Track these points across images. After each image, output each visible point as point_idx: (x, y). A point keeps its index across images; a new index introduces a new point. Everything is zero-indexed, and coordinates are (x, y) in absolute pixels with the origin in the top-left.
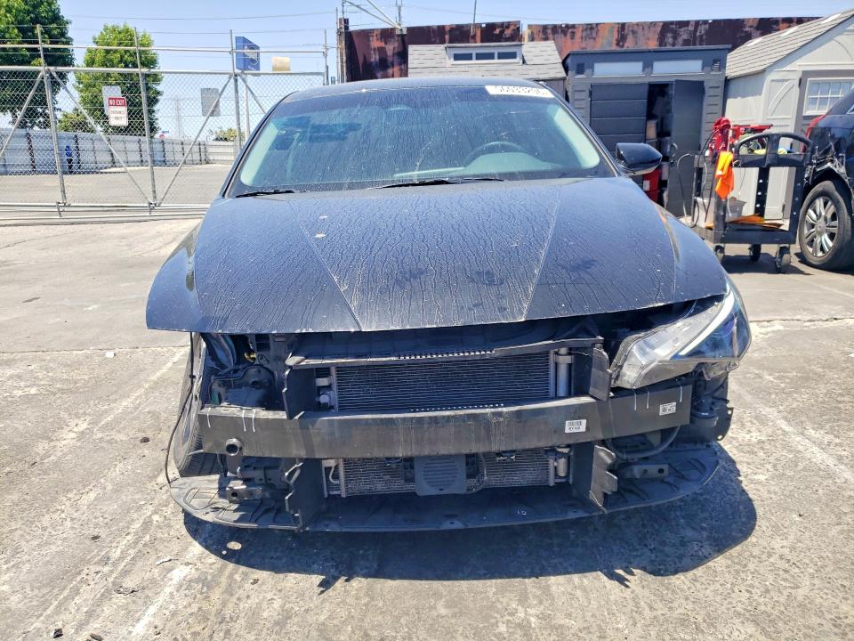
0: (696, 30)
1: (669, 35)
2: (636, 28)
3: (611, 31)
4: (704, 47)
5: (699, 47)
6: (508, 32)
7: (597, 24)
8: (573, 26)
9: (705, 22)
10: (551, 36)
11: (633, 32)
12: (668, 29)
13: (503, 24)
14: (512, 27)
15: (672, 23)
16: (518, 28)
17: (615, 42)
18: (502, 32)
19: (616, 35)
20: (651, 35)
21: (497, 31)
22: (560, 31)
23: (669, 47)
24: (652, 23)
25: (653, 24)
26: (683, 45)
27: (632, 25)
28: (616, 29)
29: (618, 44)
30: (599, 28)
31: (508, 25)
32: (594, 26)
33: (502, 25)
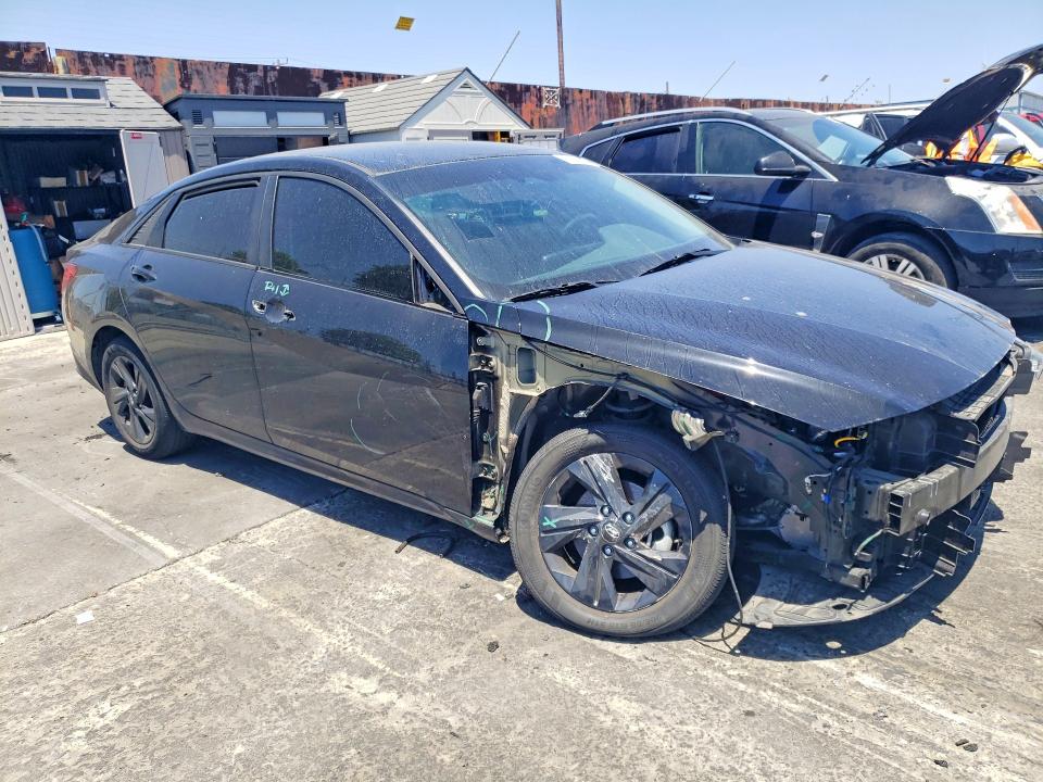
0: (265, 76)
1: (239, 79)
2: (200, 68)
3: (171, 68)
4: (277, 97)
5: (273, 97)
6: (29, 57)
7: (151, 58)
8: (120, 57)
9: (273, 68)
10: (92, 68)
11: (198, 72)
12: (237, 72)
13: (19, 44)
14: (34, 51)
15: (239, 65)
16: (44, 53)
17: (178, 83)
18: (20, 56)
19: (178, 75)
20: (218, 77)
21: (12, 54)
22: (103, 61)
23: (242, 95)
24: (217, 63)
25: (219, 65)
26: (256, 94)
27: (193, 63)
28: (176, 67)
29: (182, 86)
30: (155, 62)
31: (28, 47)
32: (148, 60)
33: (18, 46)
